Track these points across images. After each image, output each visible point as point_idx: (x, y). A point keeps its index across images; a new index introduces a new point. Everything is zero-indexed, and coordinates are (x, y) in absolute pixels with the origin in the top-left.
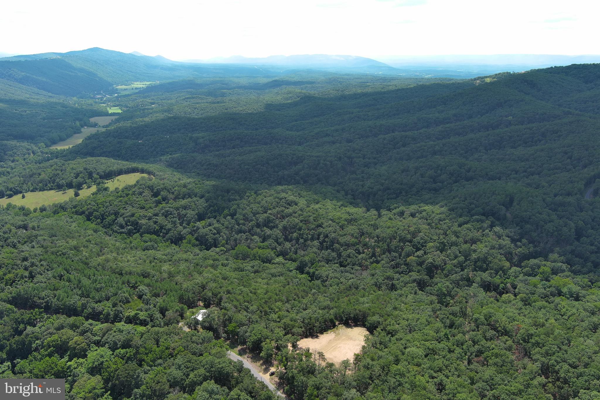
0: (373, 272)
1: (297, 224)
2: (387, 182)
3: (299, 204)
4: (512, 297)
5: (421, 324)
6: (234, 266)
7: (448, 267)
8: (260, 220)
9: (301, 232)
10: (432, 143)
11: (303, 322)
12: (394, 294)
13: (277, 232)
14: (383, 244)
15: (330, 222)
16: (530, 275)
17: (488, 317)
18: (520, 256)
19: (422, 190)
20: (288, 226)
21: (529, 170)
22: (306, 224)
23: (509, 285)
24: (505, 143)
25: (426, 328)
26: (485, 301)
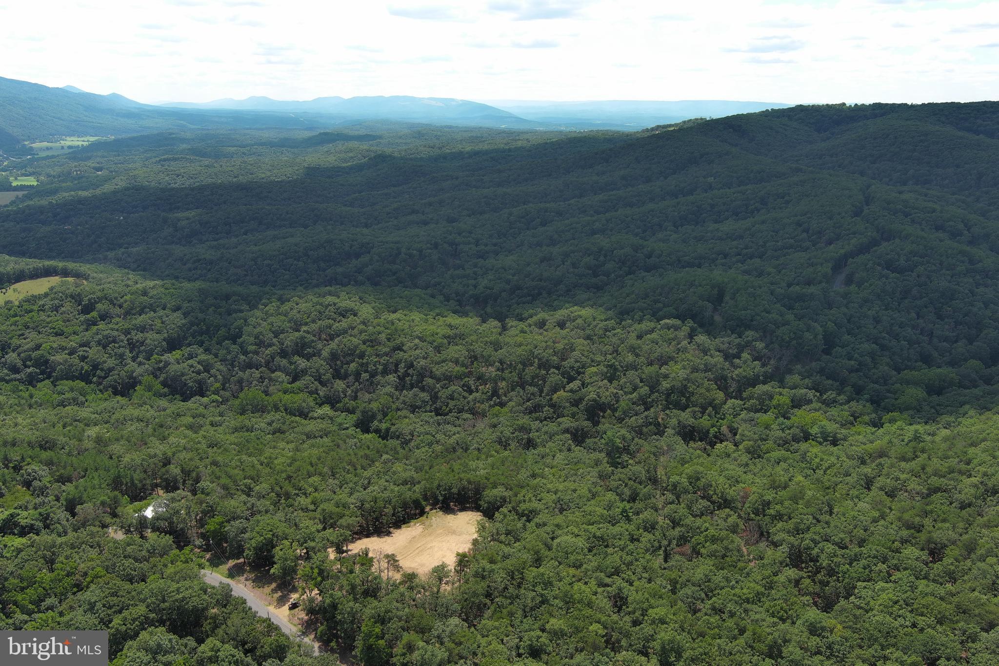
0: (495, 420)
1: (356, 347)
2: (516, 278)
3: (360, 314)
4: (731, 447)
5: (580, 497)
6: (233, 423)
7: (623, 404)
8: (287, 343)
9: (365, 361)
10: (589, 218)
11: (361, 508)
12: (531, 454)
13: (318, 363)
14: (511, 372)
15: (417, 341)
16: (757, 411)
17: (694, 479)
18: (739, 381)
19: (574, 288)
20: (339, 351)
21: (745, 251)
22: (373, 346)
23: (724, 429)
24: (704, 215)
25: (589, 503)
26: (688, 457)
